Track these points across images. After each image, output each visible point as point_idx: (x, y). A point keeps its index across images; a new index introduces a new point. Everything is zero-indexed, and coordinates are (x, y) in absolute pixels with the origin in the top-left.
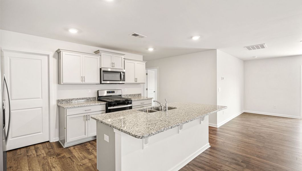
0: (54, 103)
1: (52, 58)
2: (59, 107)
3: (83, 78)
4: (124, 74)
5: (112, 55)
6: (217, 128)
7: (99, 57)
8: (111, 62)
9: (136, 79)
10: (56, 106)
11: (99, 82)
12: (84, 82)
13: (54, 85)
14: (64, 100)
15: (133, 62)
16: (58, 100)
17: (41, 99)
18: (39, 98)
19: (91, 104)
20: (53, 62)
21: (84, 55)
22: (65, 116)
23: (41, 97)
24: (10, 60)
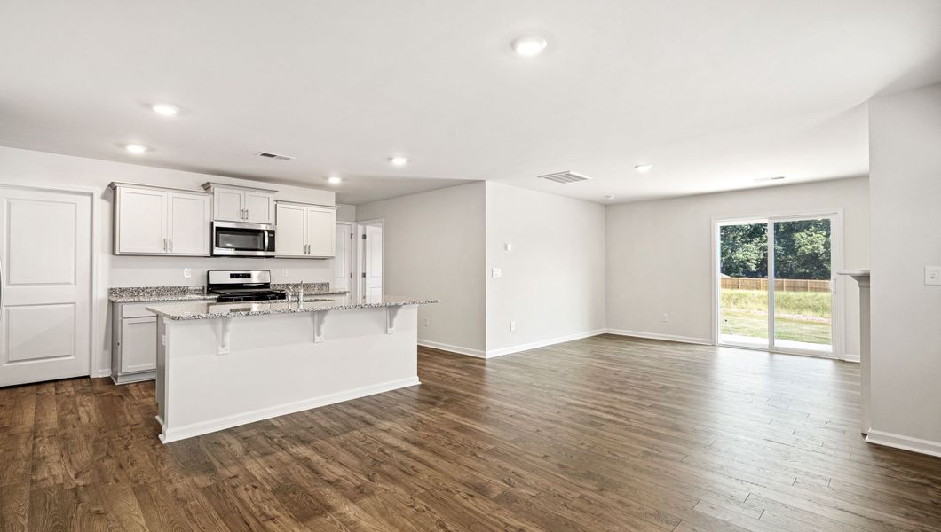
0: (101, 294)
1: (100, 200)
2: (112, 303)
3: (167, 243)
4: (271, 235)
5: (242, 192)
6: (484, 359)
7: (207, 198)
8: (238, 206)
9: (307, 248)
10: (107, 301)
11: (207, 252)
12: (169, 252)
13: (102, 258)
14: (125, 290)
15: (302, 207)
16: (112, 289)
17: (73, 286)
18: (69, 283)
19: (180, 298)
20: (102, 207)
21: (171, 194)
22: (120, 319)
23: (72, 281)
24: (9, 205)
